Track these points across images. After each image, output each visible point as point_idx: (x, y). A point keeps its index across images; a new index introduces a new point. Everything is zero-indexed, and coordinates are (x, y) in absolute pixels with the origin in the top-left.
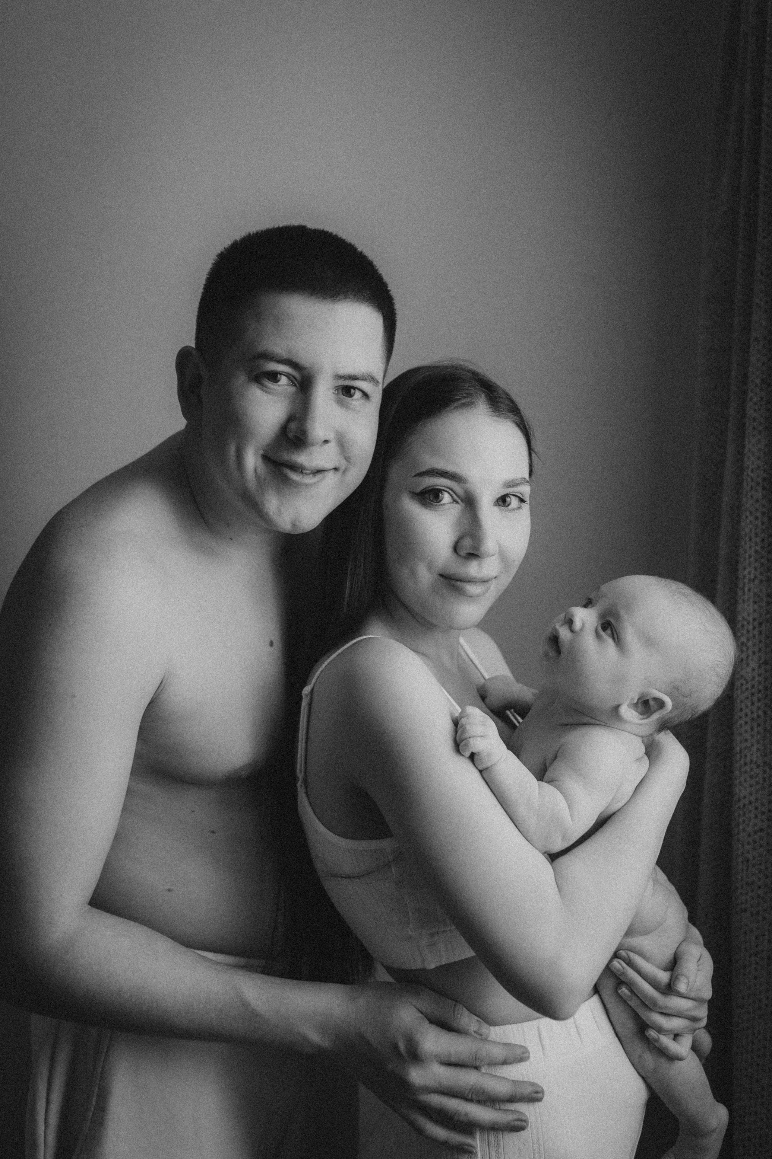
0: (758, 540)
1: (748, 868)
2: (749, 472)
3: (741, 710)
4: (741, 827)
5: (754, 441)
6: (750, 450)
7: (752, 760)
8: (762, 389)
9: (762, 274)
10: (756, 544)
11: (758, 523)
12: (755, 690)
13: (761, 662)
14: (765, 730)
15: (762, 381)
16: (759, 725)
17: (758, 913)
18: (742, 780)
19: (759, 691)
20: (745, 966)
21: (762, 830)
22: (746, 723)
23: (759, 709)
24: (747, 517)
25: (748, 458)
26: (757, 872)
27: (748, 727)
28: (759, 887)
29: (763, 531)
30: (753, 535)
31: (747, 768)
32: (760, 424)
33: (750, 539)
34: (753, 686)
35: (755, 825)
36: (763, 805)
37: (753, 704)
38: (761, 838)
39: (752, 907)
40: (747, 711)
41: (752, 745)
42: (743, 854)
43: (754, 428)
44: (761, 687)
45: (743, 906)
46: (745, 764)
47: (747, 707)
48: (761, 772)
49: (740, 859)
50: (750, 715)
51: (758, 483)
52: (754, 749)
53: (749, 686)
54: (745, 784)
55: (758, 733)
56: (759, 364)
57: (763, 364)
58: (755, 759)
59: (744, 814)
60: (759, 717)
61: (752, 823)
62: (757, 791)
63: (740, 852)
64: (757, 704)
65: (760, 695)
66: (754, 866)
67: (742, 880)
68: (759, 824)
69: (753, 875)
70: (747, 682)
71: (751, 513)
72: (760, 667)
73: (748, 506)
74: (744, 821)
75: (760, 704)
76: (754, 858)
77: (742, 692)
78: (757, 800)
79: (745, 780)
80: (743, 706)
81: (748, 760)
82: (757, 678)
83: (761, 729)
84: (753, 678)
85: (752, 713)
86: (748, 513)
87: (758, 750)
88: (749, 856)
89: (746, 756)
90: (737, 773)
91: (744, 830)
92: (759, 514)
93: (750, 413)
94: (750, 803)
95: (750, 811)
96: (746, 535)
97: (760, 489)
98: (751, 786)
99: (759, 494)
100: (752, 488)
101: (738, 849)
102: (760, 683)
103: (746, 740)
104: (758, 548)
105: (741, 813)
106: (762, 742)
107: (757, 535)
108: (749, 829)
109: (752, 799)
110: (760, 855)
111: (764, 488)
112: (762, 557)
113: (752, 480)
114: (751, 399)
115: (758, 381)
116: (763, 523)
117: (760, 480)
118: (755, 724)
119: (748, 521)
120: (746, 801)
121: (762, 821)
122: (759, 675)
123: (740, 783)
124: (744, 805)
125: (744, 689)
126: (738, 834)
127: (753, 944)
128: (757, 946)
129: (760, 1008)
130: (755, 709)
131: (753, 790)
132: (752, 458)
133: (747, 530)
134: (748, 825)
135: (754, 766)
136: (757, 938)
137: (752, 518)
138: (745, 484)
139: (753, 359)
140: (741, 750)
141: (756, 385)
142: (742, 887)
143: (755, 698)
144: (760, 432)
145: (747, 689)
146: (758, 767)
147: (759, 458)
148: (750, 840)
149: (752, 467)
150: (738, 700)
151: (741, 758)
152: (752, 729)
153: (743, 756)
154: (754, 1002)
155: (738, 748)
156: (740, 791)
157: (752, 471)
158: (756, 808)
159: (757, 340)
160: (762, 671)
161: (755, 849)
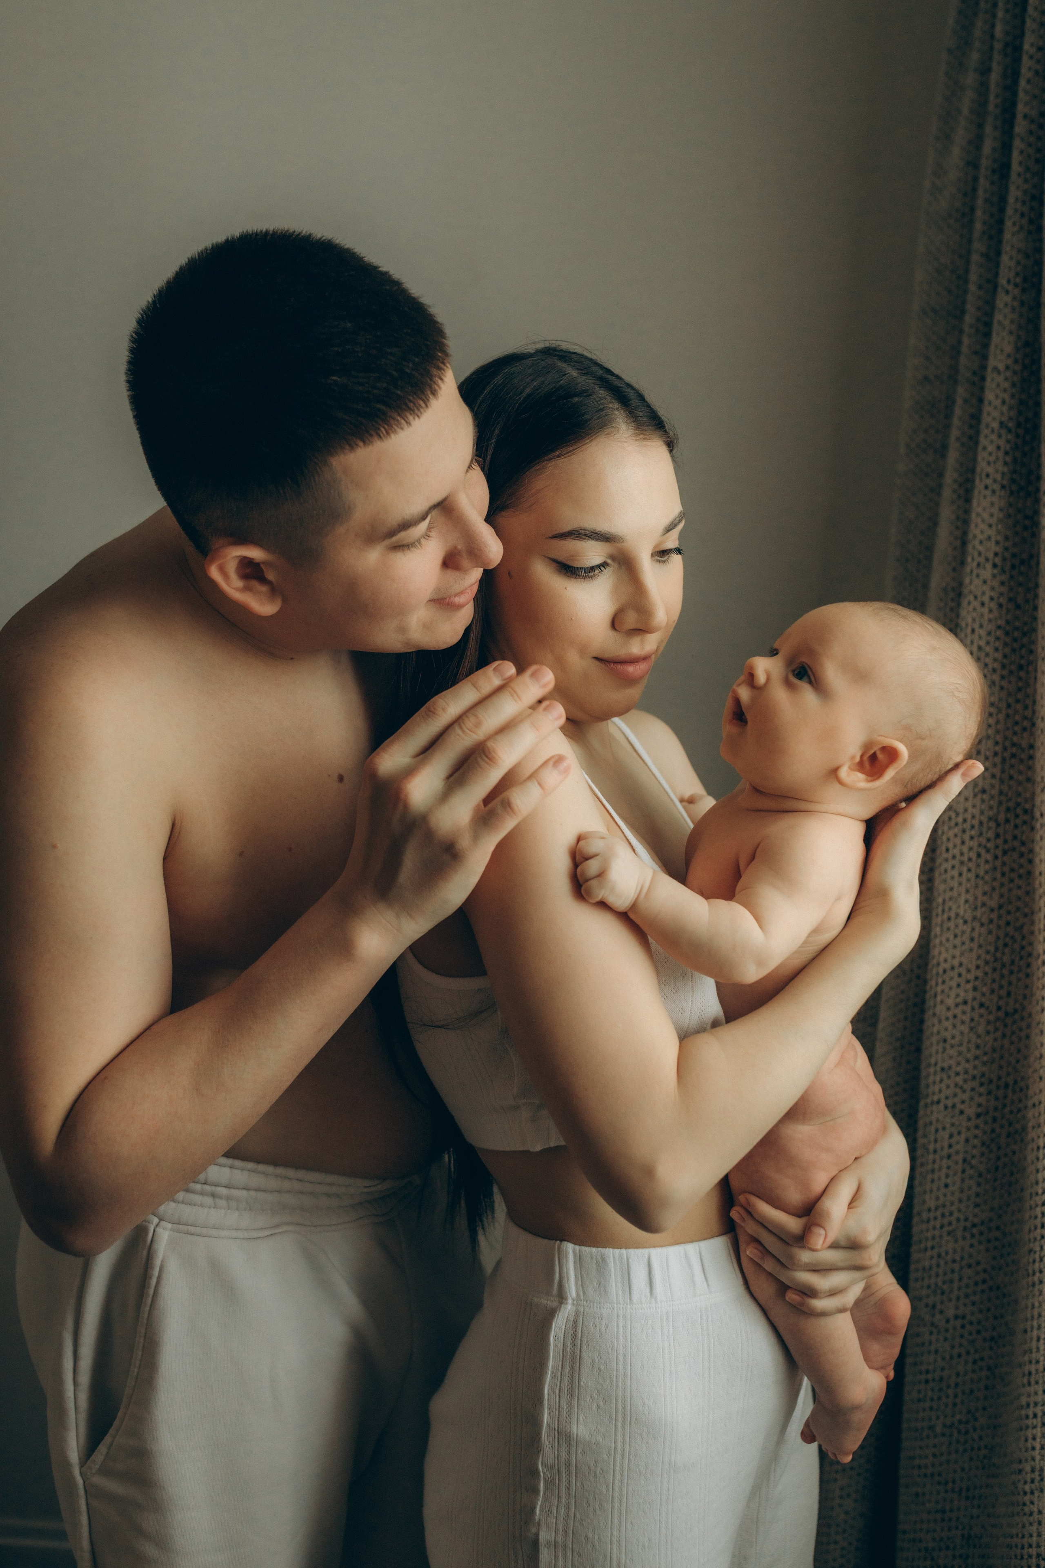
0: (983, 632)
1: (944, 1050)
2: (977, 542)
3: (947, 850)
4: (939, 998)
5: (985, 503)
6: (978, 515)
7: (957, 915)
8: (1000, 436)
9: (1009, 282)
10: (980, 637)
11: (985, 610)
12: (967, 826)
13: (976, 790)
14: (977, 876)
15: (1002, 424)
16: (969, 870)
17: (954, 1106)
18: (944, 939)
19: (973, 827)
20: (933, 1171)
21: (965, 1003)
22: (953, 867)
23: (971, 849)
24: (969, 603)
25: (976, 526)
26: (956, 1054)
27: (955, 873)
28: (957, 1074)
29: (990, 621)
30: (976, 626)
31: (951, 925)
32: (995, 481)
33: (973, 631)
34: (965, 821)
35: (958, 995)
36: (968, 971)
37: (963, 843)
38: (964, 1013)
39: (947, 1098)
40: (956, 852)
41: (959, 895)
42: (938, 1033)
43: (986, 487)
44: (976, 822)
45: (936, 1098)
46: (949, 919)
47: (955, 846)
48: (969, 930)
49: (934, 1039)
50: (958, 857)
51: (987, 560)
52: (962, 901)
53: (960, 819)
54: (947, 945)
55: (968, 880)
56: (998, 403)
57: (1004, 402)
58: (962, 913)
59: (944, 982)
60: (970, 860)
61: (953, 994)
62: (962, 954)
63: (935, 1030)
64: (969, 843)
65: (973, 832)
66: (952, 1046)
67: (936, 1064)
68: (962, 994)
69: (951, 1057)
70: (957, 814)
71: (976, 597)
72: (975, 795)
73: (972, 587)
74: (943, 991)
75: (972, 843)
76: (953, 1037)
77: (950, 828)
78: (961, 965)
79: (948, 940)
80: (951, 845)
81: (952, 914)
82: (970, 810)
83: (972, 875)
84: (966, 810)
85: (962, 854)
86: (971, 598)
87: (967, 901)
88: (948, 1035)
89: (950, 909)
90: (938, 930)
91: (942, 1002)
92: (986, 599)
93: (982, 466)
94: (953, 968)
95: (952, 979)
96: (967, 625)
97: (989, 566)
98: (955, 947)
99: (987, 572)
100: (979, 565)
101: (933, 1025)
102: (973, 817)
103: (952, 889)
104: (982, 643)
105: (940, 980)
106: (972, 891)
107: (981, 626)
108: (950, 1002)
109: (956, 963)
110: (962, 1033)
111: (995, 566)
112: (987, 655)
113: (980, 554)
114: (985, 448)
115: (995, 425)
116: (991, 611)
117: (990, 555)
118: (965, 869)
119: (971, 608)
120: (947, 966)
121: (966, 991)
122: (974, 806)
123: (941, 943)
124: (945, 971)
125: (952, 823)
126: (935, 1006)
127: (946, 1145)
128: (950, 1146)
129: (950, 1224)
130: (965, 849)
131: (957, 952)
132: (982, 526)
133: (970, 620)
134: (948, 996)
135: (960, 922)
136: (951, 1136)
137: (976, 604)
138: (969, 559)
139: (989, 395)
140: (944, 901)
141: (993, 431)
142: (935, 1073)
143: (966, 837)
144: (994, 492)
145: (957, 824)
146: (965, 922)
147: (990, 526)
148: (950, 1014)
149: (980, 537)
150: (945, 838)
151: (943, 911)
152: (961, 874)
153: (946, 909)
154: (943, 1215)
155: (940, 900)
156: (940, 953)
157: (981, 542)
158: (960, 975)
159: (996, 369)
160: (978, 801)
161: (954, 1026)
